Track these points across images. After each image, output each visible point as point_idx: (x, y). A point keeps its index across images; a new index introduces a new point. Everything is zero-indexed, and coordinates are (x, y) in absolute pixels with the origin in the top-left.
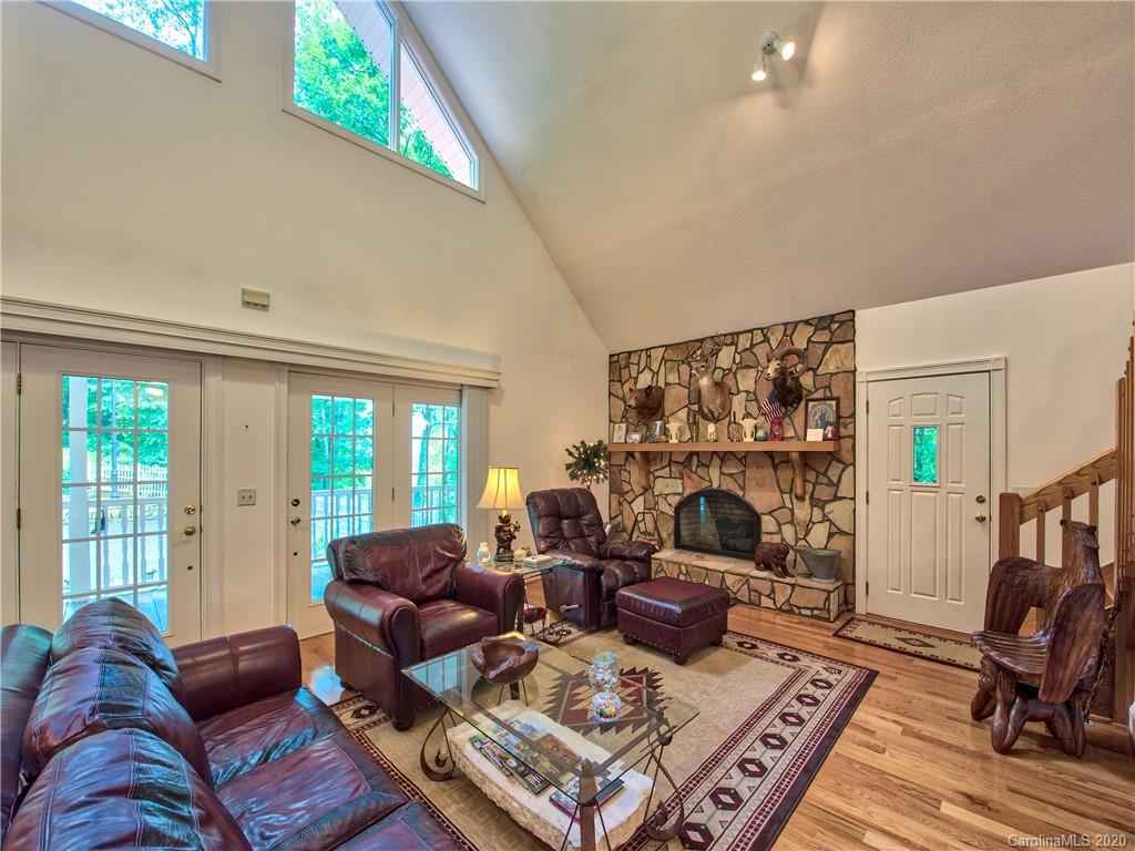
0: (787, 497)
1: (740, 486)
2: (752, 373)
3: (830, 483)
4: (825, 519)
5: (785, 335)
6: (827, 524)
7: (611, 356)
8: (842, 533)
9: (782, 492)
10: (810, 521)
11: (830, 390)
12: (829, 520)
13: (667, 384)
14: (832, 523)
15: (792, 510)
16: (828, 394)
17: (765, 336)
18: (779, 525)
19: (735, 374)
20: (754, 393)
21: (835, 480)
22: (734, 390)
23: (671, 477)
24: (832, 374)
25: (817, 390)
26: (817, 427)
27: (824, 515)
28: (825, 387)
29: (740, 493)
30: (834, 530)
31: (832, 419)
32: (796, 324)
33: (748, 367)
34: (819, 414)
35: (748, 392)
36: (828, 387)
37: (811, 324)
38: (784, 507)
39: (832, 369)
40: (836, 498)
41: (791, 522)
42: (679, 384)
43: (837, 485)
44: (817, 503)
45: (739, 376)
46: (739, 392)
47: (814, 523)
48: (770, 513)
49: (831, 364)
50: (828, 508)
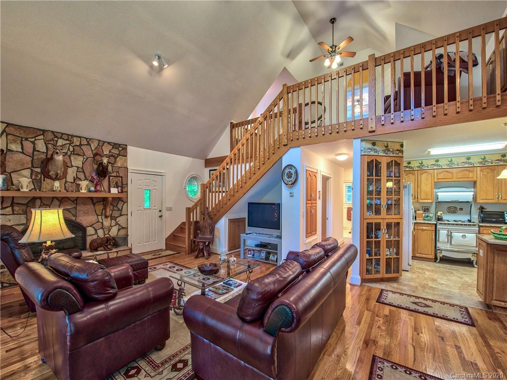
0: (100, 217)
1: (73, 214)
2: (81, 159)
3: (119, 210)
4: (117, 224)
5: (98, 145)
6: (118, 226)
8: (123, 228)
9: (97, 215)
10: (111, 226)
11: (119, 174)
12: (118, 224)
13: (8, 150)
14: (119, 225)
15: (102, 223)
16: (118, 175)
17: (88, 142)
18: (96, 230)
19: (70, 156)
20: (82, 168)
21: (120, 208)
22: (69, 164)
23: (13, 214)
24: (119, 167)
25: (113, 172)
26: (114, 187)
27: (116, 223)
28: (117, 172)
29: (74, 218)
30: (120, 227)
31: (120, 185)
32: (104, 142)
33: (78, 155)
34: (115, 182)
35: (78, 168)
36: (118, 172)
37: (111, 145)
38: (98, 222)
39: (119, 165)
40: (121, 215)
41: (102, 228)
42: (23, 153)
43: (121, 210)
44: (113, 218)
45: (72, 158)
46: (72, 166)
47: (112, 227)
48: (91, 226)
49: (119, 163)
50: (118, 220)
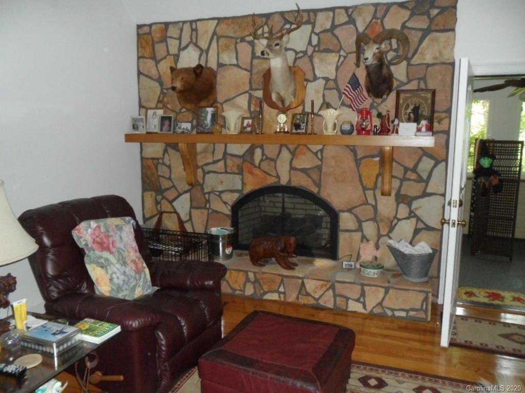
0: (370, 194)
1: (314, 181)
2: (333, 58)
3: (420, 179)
4: (412, 215)
5: (374, 17)
6: (414, 220)
7: (139, 27)
8: (429, 228)
9: (365, 189)
10: (395, 217)
11: (425, 83)
12: (415, 216)
13: (220, 65)
14: (419, 219)
15: (375, 208)
16: (422, 86)
17: (349, 16)
18: (360, 222)
19: (311, 58)
20: (335, 80)
21: (425, 176)
22: (309, 76)
23: (226, 172)
24: (428, 65)
25: (409, 81)
26: (409, 120)
27: (411, 212)
28: (419, 79)
29: (315, 190)
30: (421, 225)
31: (426, 112)
32: (389, 6)
33: (327, 51)
34: (411, 107)
35: (327, 79)
36: (424, 79)
37: (406, 8)
38: (366, 203)
39: (428, 59)
40: (425, 194)
41: (374, 219)
42: (237, 66)
43: (427, 182)
44: (401, 199)
45: (316, 60)
46: (315, 78)
47: (399, 220)
48: (349, 211)
49: (428, 53)
50: (415, 204)
